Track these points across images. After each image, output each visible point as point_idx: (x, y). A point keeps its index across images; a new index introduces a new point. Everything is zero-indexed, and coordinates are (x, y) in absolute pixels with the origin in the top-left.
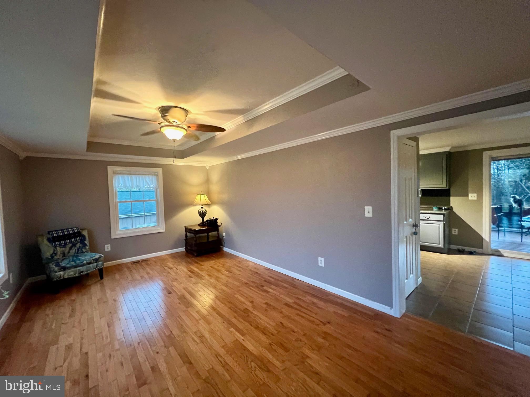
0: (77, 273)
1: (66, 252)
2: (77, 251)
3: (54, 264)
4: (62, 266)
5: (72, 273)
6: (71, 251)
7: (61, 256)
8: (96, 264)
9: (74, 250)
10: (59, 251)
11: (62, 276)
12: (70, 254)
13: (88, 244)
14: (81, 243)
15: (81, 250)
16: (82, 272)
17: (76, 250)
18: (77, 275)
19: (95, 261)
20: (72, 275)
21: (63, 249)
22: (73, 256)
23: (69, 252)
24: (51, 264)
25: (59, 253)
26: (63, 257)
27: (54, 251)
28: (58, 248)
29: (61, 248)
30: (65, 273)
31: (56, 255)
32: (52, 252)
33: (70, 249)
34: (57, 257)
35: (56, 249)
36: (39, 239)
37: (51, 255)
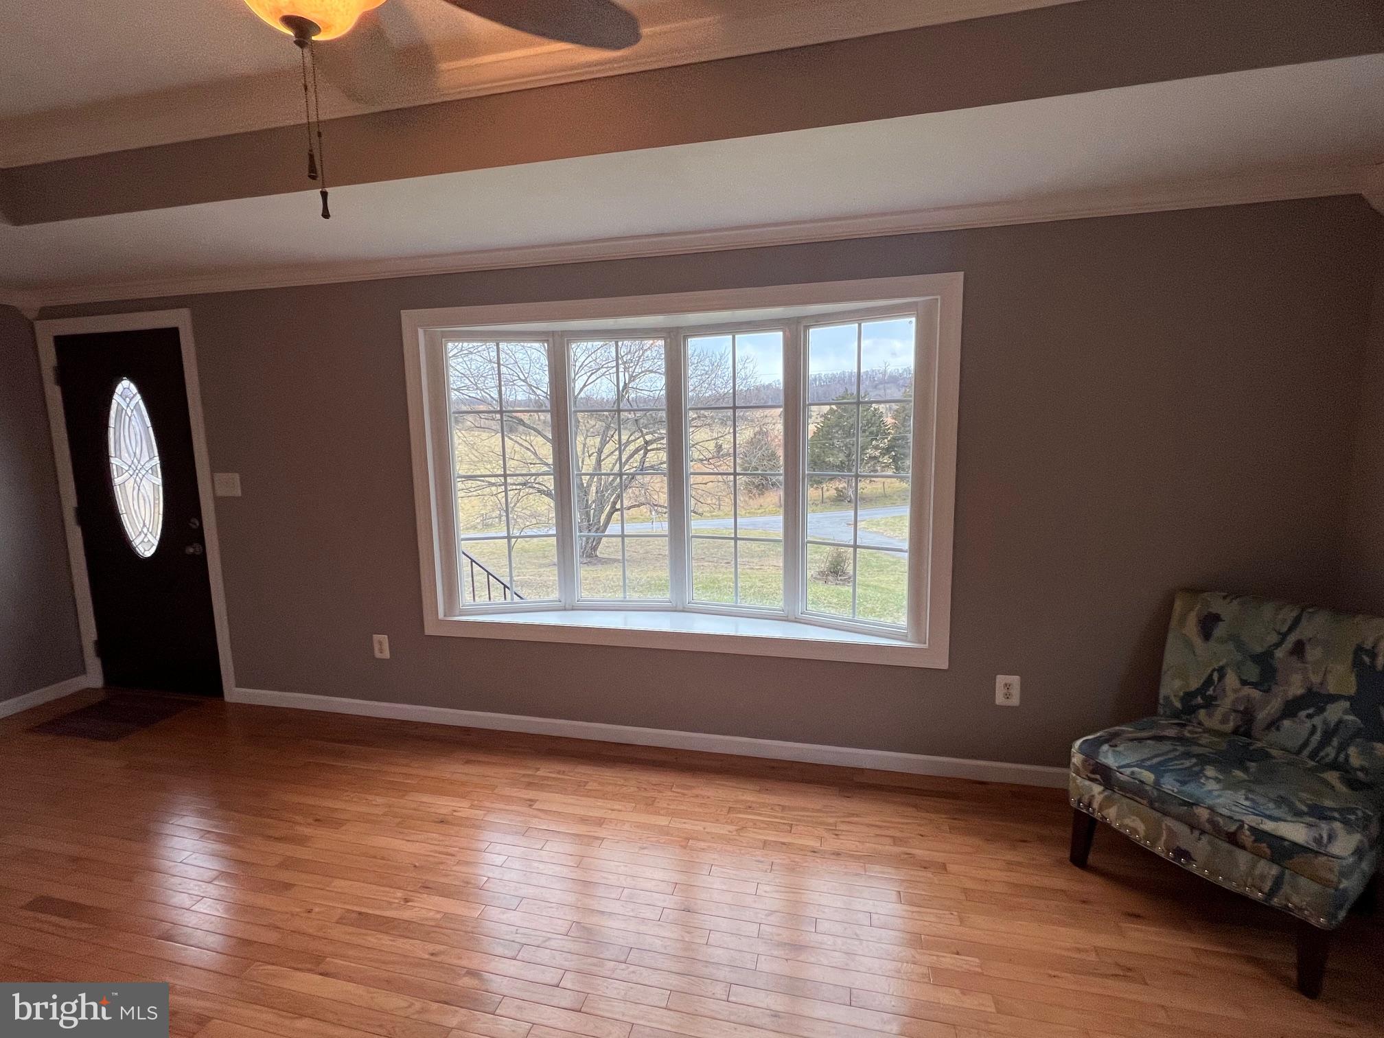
0: (1162, 843)
1: (1262, 715)
2: (1318, 737)
4: (1101, 760)
5: (1138, 824)
6: (1286, 723)
7: (1232, 724)
8: (1274, 870)
9: (1307, 726)
10: (1231, 697)
11: (1096, 804)
14: (1354, 709)
15: (1343, 748)
17: (1314, 729)
18: (1158, 850)
19: (1267, 849)
21: (1256, 694)
23: (1274, 724)
25: (1226, 703)
27: (1209, 682)
28: (1231, 680)
29: (1244, 683)
30: (1106, 798)
31: (1210, 703)
32: (1195, 684)
33: (1291, 709)
34: (1210, 715)
35: (1221, 677)
36: (1178, 605)
37: (1188, 697)
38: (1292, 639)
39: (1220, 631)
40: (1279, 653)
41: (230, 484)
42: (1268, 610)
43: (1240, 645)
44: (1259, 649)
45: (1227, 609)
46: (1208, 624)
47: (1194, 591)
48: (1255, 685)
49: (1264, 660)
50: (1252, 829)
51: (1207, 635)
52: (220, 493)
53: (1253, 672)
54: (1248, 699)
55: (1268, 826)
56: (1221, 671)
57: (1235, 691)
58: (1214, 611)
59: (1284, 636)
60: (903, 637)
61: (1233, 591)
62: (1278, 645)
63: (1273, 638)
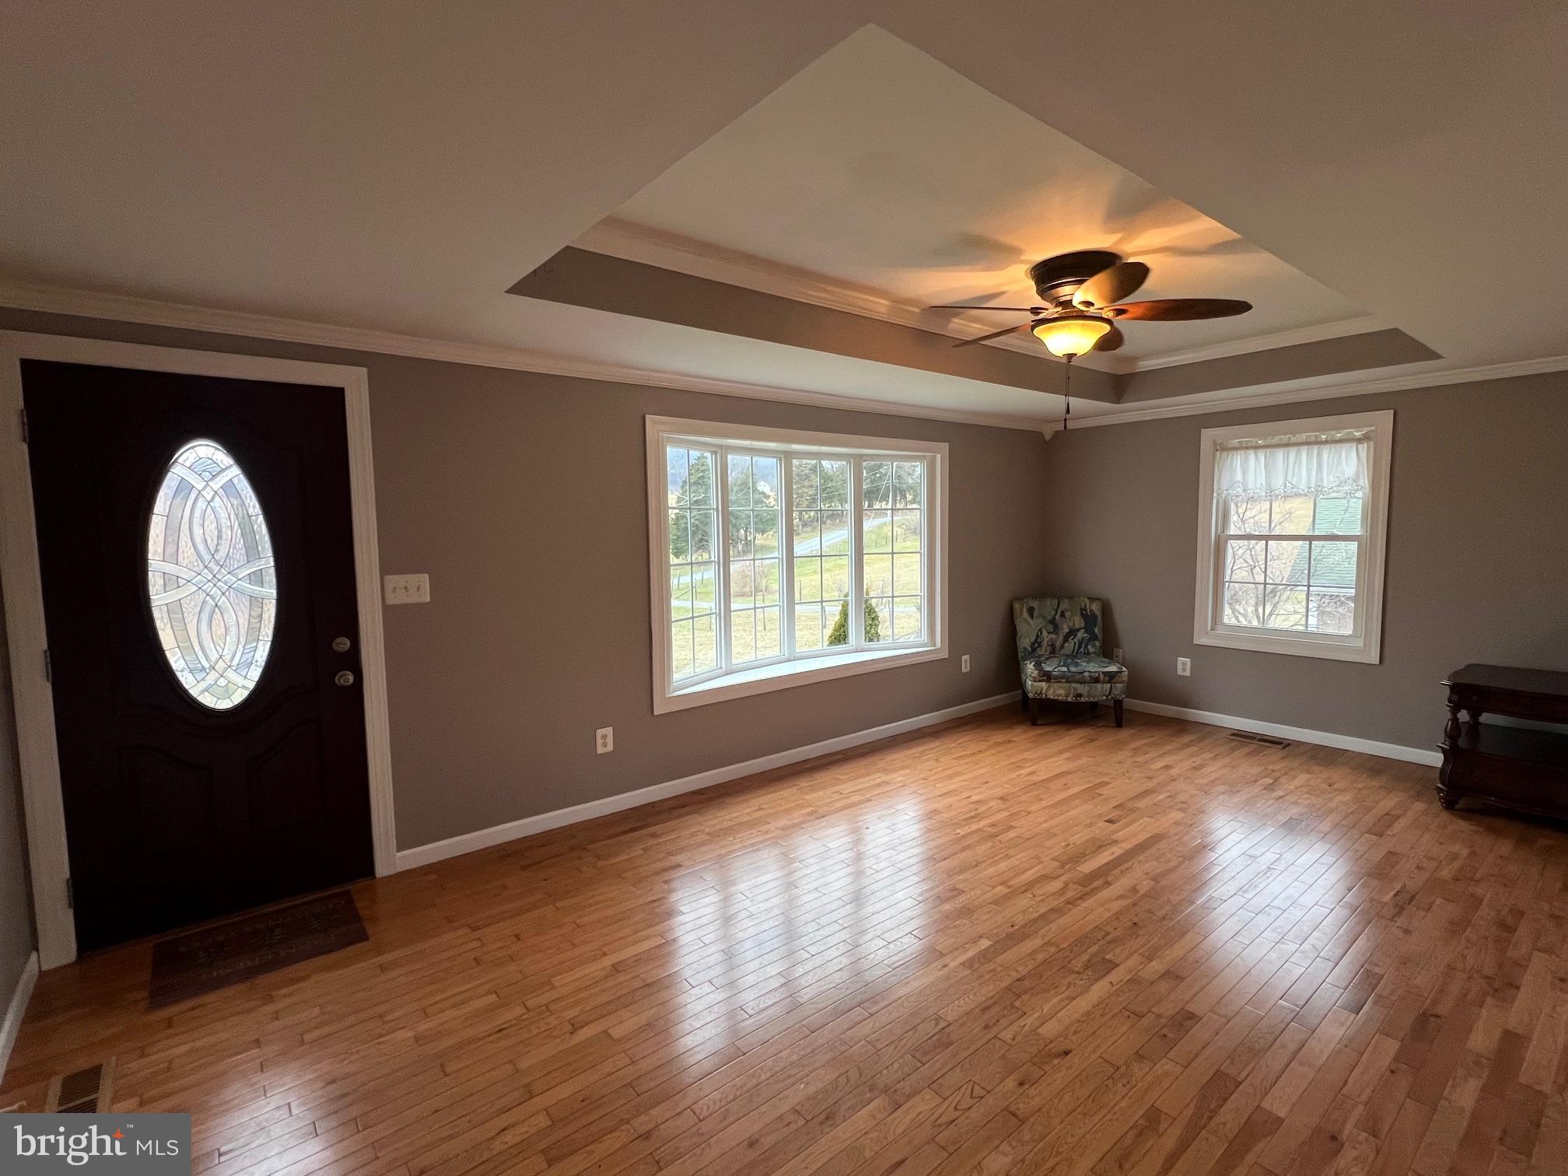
0: (1071, 696)
1: (1058, 644)
2: (1077, 647)
3: (1033, 663)
4: (1046, 669)
5: (1062, 692)
6: (1066, 644)
7: (1048, 652)
8: (1109, 685)
9: (1073, 643)
10: (1046, 640)
11: (1044, 692)
12: (1063, 652)
13: (1100, 636)
14: (1086, 632)
15: (1086, 647)
16: (1080, 695)
17: (1075, 643)
18: (1069, 699)
19: (1107, 678)
20: (1061, 695)
21: (1053, 636)
22: (1068, 656)
23: (1062, 647)
24: (1028, 662)
25: (1045, 643)
26: (1050, 653)
27: (1038, 636)
28: (1045, 633)
29: (1049, 633)
30: (1049, 687)
31: (1040, 646)
32: (1033, 639)
33: (1066, 639)
34: (1041, 650)
35: (1041, 633)
36: (1017, 606)
37: (1032, 644)
38: (1059, 611)
39: (1035, 614)
40: (1057, 618)
41: (415, 588)
42: (1048, 601)
43: (1044, 618)
44: (1050, 618)
45: (1035, 604)
46: (1031, 611)
47: (1020, 599)
48: (1052, 633)
49: (1053, 621)
50: (1103, 673)
51: (1032, 617)
52: (391, 600)
53: (1051, 628)
54: (1051, 639)
55: (1106, 670)
56: (1040, 630)
57: (1047, 637)
58: (1032, 606)
59: (1057, 610)
60: (924, 645)
61: (1034, 597)
62: (1056, 615)
63: (1053, 613)
